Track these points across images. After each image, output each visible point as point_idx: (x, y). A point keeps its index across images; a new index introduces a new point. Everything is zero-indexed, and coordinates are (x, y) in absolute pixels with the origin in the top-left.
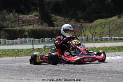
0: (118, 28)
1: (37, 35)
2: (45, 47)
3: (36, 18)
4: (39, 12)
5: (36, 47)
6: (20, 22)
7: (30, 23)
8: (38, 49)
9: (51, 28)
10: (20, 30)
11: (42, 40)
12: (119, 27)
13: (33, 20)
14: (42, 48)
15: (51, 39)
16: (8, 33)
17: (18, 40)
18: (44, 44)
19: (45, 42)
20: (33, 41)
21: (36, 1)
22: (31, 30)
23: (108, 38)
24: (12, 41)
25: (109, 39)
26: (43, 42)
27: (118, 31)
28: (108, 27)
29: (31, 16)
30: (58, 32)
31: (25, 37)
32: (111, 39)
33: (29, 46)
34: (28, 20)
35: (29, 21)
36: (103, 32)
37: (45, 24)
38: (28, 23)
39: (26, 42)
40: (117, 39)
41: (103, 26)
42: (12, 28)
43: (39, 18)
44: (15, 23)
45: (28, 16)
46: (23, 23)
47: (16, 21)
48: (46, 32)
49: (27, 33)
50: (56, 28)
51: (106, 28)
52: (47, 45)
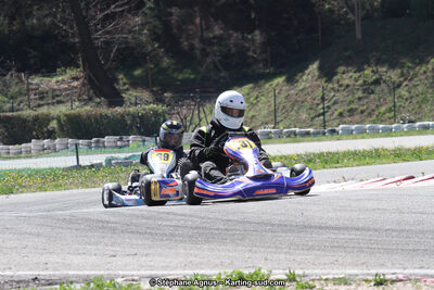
0: (293, 105)
1: (82, 130)
2: (109, 161)
3: (75, 83)
4: (81, 68)
5: (85, 160)
6: (32, 97)
7: (59, 99)
8: (92, 166)
9: (119, 109)
10: (36, 118)
11: (97, 142)
12: (296, 101)
13: (65, 89)
14: (101, 164)
15: (121, 139)
16: (5, 127)
17: (34, 144)
18: (105, 153)
19: (105, 147)
20: (76, 145)
21: (72, 40)
22: (66, 115)
23: (273, 130)
24: (17, 146)
25: (275, 133)
26: (100, 147)
27: (293, 113)
28: (265, 103)
29: (60, 78)
30: (138, 120)
31: (51, 135)
32: (280, 135)
33: (67, 158)
34: (54, 90)
35: (58, 93)
36: (253, 116)
37: (98, 100)
38: (53, 98)
39: (55, 150)
40: (295, 134)
41: (252, 99)
42: (14, 114)
43: (83, 85)
44: (19, 99)
45: (54, 79)
46: (42, 98)
47: (21, 94)
48: (105, 121)
49: (54, 124)
50: (132, 109)
51: (260, 105)
52: (116, 155)
